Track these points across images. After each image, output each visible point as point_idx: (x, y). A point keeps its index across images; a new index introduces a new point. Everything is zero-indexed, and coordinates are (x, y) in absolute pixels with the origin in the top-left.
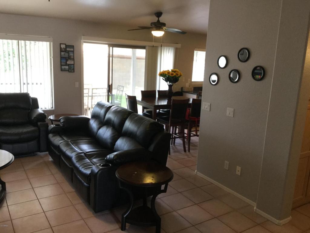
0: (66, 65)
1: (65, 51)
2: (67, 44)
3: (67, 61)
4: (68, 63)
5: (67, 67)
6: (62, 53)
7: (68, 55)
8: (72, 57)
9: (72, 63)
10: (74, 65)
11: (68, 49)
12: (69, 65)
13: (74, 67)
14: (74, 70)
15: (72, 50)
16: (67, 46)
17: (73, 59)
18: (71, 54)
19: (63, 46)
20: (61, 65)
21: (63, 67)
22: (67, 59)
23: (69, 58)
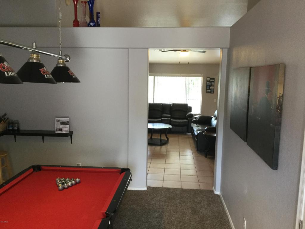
0: (210, 89)
1: (210, 81)
2: (211, 78)
3: (210, 87)
4: (210, 88)
5: (210, 91)
6: (208, 83)
7: (211, 84)
8: (213, 85)
9: (213, 88)
10: (214, 89)
11: (211, 80)
12: (211, 89)
13: (214, 90)
14: (214, 92)
15: (213, 81)
16: (210, 79)
17: (214, 86)
18: (213, 83)
19: (208, 79)
20: (207, 89)
21: (207, 90)
22: (210, 86)
23: (211, 85)
